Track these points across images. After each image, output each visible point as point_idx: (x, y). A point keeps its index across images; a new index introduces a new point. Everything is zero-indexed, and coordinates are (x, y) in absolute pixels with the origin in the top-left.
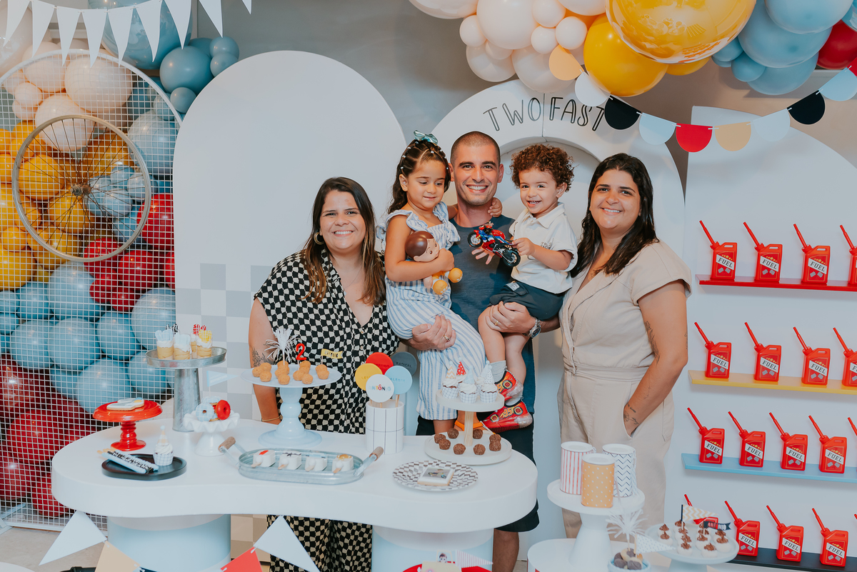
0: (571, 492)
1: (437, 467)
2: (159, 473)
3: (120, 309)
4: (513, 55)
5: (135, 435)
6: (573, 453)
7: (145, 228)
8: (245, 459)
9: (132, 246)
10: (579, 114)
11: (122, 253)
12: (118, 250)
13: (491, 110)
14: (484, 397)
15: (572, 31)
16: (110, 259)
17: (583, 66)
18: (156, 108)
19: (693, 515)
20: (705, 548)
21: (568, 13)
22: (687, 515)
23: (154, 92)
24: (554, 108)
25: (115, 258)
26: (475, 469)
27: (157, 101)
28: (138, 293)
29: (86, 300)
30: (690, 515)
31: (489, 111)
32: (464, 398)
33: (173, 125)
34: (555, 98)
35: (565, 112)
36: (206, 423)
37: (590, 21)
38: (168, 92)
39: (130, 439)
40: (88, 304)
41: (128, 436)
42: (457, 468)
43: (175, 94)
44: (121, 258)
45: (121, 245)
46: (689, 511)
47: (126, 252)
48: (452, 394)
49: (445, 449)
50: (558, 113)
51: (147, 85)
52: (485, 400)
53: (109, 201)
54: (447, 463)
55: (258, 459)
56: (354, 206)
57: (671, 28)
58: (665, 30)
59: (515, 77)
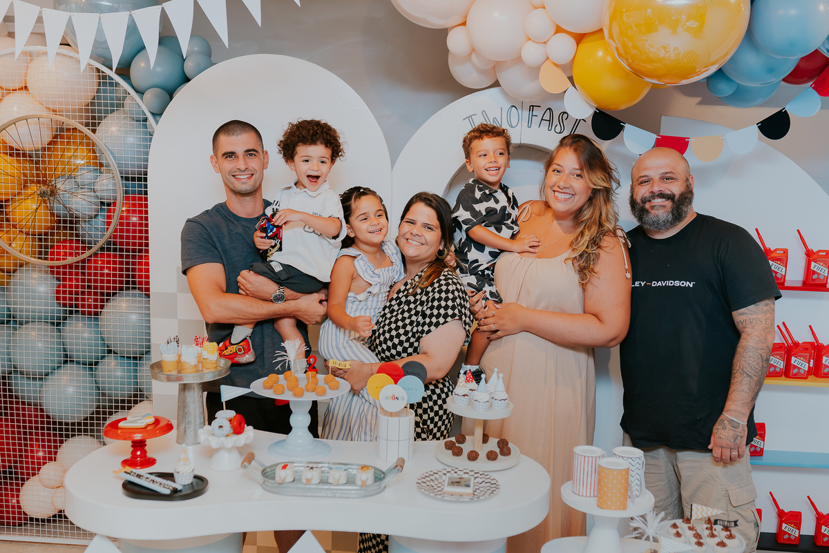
0: (584, 495)
1: (455, 475)
2: (183, 493)
4: (496, 66)
5: (145, 452)
6: (587, 458)
7: (116, 231)
8: (268, 474)
9: (102, 249)
10: (556, 121)
11: (91, 256)
12: (88, 253)
13: (471, 116)
14: (496, 405)
15: (563, 47)
16: (78, 262)
17: (571, 79)
18: (127, 108)
19: (701, 513)
20: (718, 544)
21: (559, 30)
22: (696, 513)
23: (126, 92)
24: (532, 115)
25: (83, 261)
26: (493, 475)
27: (127, 102)
28: (106, 296)
29: (52, 305)
30: (699, 513)
31: (468, 117)
32: (478, 406)
33: (145, 126)
34: (533, 106)
35: (542, 119)
36: (223, 439)
37: (580, 38)
38: (141, 93)
39: (140, 456)
40: (54, 308)
41: (139, 453)
42: (476, 475)
43: (148, 95)
44: (89, 261)
45: (90, 248)
46: (698, 510)
47: (96, 255)
48: (464, 402)
49: (458, 456)
50: (536, 120)
51: (117, 84)
52: (496, 408)
53: (76, 203)
54: (465, 471)
55: (281, 474)
57: (668, 52)
58: (662, 54)
59: (496, 84)
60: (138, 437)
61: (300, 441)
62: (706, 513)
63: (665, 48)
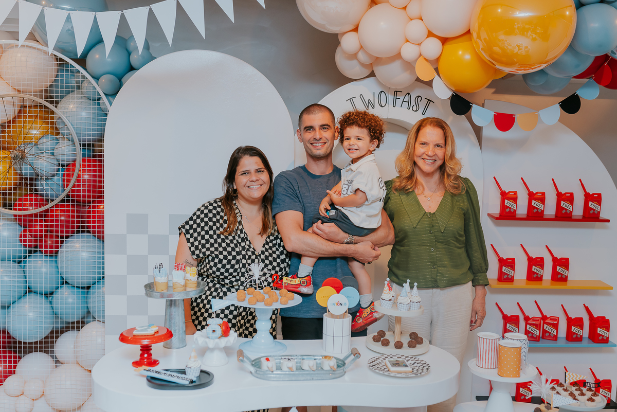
1: (392, 359)
2: (197, 383)
3: (46, 252)
5: (151, 355)
6: (485, 340)
7: (74, 186)
8: (256, 363)
9: (62, 201)
10: (413, 103)
11: (53, 207)
12: (50, 205)
13: (352, 98)
14: (414, 306)
15: (432, 48)
16: (42, 212)
17: (437, 70)
18: (84, 90)
19: (572, 379)
20: (588, 400)
21: (430, 34)
22: (569, 379)
23: (84, 77)
24: (396, 98)
25: (47, 211)
26: (421, 358)
27: (85, 85)
28: (62, 239)
29: (15, 246)
30: (570, 379)
31: (350, 99)
32: (400, 307)
33: (99, 104)
34: (397, 92)
35: (403, 101)
36: (217, 340)
37: (444, 41)
38: (97, 78)
39: (146, 358)
40: (19, 249)
41: (146, 355)
42: (407, 359)
43: (103, 80)
44: (52, 211)
45: (52, 200)
46: (570, 376)
47: (57, 205)
49: (387, 346)
50: (399, 102)
51: (78, 72)
52: (414, 308)
53: (41, 165)
54: (398, 356)
55: (265, 365)
56: (261, 166)
57: (521, 49)
58: (516, 50)
59: (372, 74)
60: (145, 342)
61: (263, 341)
62: (576, 378)
63: (518, 46)
